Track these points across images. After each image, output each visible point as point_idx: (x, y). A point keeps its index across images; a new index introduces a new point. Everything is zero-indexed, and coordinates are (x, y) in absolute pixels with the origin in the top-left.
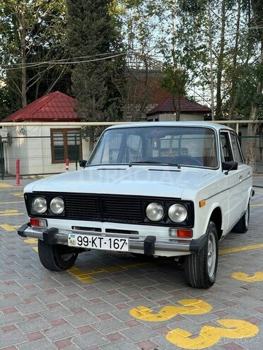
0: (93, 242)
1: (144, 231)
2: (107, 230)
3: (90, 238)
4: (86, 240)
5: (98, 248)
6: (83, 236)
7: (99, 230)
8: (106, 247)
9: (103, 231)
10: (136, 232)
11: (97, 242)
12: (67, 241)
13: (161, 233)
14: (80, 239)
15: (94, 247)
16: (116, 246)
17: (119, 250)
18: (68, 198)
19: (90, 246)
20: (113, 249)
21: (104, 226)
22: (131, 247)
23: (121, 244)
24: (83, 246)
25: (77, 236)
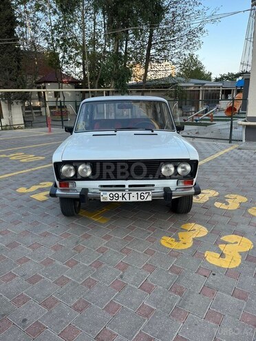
0: (123, 196)
1: (159, 184)
2: (130, 186)
3: (120, 194)
4: (117, 195)
5: (128, 200)
6: (114, 193)
7: (124, 186)
8: (134, 199)
9: (127, 187)
10: (153, 185)
11: (127, 196)
12: (100, 198)
13: (171, 184)
14: (111, 195)
15: (124, 200)
16: (142, 197)
17: (144, 200)
18: (93, 164)
19: (120, 200)
20: (140, 200)
21: (127, 183)
22: (153, 197)
23: (146, 195)
24: (114, 200)
25: (108, 193)
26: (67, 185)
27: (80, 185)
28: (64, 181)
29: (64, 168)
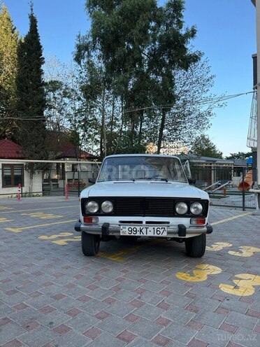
0: (141, 231)
1: (174, 222)
2: (147, 222)
3: (138, 228)
4: (135, 230)
5: (145, 235)
6: (132, 227)
7: (141, 222)
8: (150, 234)
9: (144, 223)
10: (168, 223)
11: (144, 231)
12: (119, 232)
13: (185, 221)
14: (130, 229)
15: (142, 234)
16: (158, 232)
17: (160, 235)
18: (115, 200)
19: (138, 234)
20: (156, 235)
21: (145, 219)
22: (168, 233)
23: (161, 231)
24: (132, 234)
25: (127, 227)
26: (90, 220)
27: (102, 220)
28: (88, 216)
29: (90, 204)
